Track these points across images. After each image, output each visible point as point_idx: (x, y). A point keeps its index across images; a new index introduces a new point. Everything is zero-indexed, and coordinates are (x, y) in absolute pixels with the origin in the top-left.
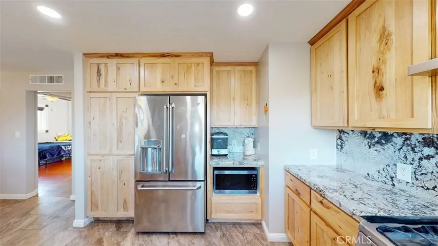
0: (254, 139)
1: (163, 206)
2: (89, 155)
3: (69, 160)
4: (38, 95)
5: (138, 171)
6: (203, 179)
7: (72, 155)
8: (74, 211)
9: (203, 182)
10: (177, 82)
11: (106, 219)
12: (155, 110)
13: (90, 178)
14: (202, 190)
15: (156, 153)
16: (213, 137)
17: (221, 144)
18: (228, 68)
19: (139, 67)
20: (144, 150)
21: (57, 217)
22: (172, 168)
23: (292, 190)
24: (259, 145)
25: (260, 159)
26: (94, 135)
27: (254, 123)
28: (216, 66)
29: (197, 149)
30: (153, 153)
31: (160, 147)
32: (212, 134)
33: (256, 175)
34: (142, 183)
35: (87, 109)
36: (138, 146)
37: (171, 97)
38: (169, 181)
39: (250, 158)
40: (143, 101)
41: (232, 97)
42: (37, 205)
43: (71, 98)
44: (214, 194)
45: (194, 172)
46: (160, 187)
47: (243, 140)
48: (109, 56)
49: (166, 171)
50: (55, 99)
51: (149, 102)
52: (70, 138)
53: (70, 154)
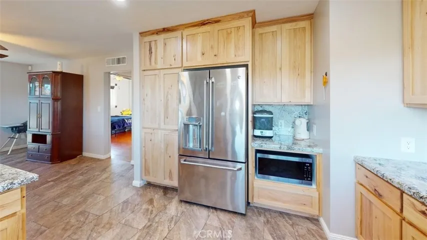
0: (308, 119)
1: (203, 182)
2: (144, 128)
3: (130, 131)
4: (111, 76)
5: (181, 146)
6: (244, 161)
7: (132, 128)
8: (133, 174)
9: (244, 164)
10: (217, 54)
11: (155, 184)
12: (196, 85)
13: (144, 148)
14: (243, 172)
15: (197, 129)
16: (255, 115)
17: (264, 124)
18: (274, 28)
19: (182, 40)
20: (186, 126)
21: (122, 176)
22: (212, 147)
23: (367, 189)
24: (315, 128)
25: (316, 146)
26: (147, 111)
27: (308, 99)
28: (260, 27)
29: (238, 129)
30: (194, 130)
31: (201, 124)
32: (254, 113)
33: (311, 165)
34: (185, 158)
35: (142, 86)
36: (181, 123)
37: (211, 70)
38: (209, 158)
39: (303, 143)
40: (185, 76)
41: (278, 66)
42: (110, 165)
43: (131, 77)
44: (256, 178)
45: (234, 152)
46: (201, 163)
47: (292, 121)
48: (158, 32)
49: (206, 148)
50: (121, 78)
51: (191, 77)
52: (130, 113)
53: (130, 126)
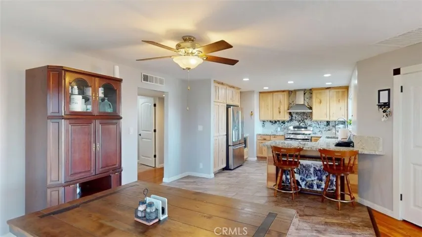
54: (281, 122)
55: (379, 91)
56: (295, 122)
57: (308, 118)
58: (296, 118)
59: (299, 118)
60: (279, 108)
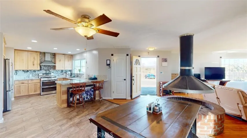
23: (19, 84)
54: (32, 71)
55: (107, 60)
56: (43, 71)
57: (52, 68)
58: (43, 68)
59: (46, 68)
60: (33, 62)
